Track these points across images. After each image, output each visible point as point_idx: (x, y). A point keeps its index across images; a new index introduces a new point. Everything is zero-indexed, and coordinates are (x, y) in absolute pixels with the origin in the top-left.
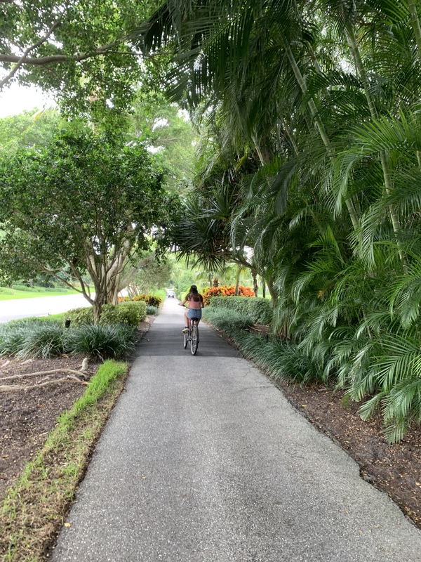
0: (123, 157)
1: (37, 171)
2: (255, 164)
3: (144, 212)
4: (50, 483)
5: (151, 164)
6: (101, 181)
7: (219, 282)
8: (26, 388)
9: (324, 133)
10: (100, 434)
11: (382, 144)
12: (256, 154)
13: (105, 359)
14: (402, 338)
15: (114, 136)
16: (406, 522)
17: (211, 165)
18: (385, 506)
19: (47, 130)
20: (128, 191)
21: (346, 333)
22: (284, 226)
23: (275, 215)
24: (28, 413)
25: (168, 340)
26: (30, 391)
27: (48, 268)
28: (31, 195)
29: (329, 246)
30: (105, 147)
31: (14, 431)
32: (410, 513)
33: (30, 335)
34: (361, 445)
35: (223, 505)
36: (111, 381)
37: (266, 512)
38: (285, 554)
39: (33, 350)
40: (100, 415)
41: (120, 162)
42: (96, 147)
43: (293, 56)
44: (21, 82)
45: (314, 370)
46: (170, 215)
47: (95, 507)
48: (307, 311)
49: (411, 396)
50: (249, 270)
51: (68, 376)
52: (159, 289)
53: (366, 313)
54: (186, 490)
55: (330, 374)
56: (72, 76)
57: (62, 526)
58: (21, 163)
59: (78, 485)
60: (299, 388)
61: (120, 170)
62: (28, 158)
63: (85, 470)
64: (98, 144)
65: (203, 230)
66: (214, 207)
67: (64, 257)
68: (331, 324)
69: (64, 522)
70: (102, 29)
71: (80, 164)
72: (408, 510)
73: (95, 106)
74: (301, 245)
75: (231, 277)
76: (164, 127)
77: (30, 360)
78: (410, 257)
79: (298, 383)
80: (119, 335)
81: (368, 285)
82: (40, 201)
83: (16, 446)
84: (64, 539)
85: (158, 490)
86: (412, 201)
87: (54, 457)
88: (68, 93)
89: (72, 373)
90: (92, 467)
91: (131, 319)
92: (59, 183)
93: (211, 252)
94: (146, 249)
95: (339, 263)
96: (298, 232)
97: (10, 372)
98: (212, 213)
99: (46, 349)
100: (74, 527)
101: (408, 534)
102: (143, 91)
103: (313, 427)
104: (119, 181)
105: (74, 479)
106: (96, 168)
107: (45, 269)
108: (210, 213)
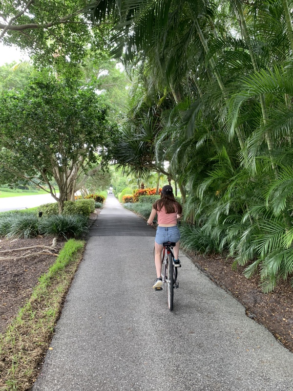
0: (78, 97)
1: (17, 107)
2: (171, 102)
3: (93, 136)
4: (37, 322)
5: (98, 102)
6: (63, 114)
7: (144, 185)
8: (15, 258)
9: (220, 81)
10: (68, 289)
11: (262, 89)
12: (172, 95)
13: (68, 239)
14: (274, 222)
15: (71, 82)
16: (277, 344)
17: (141, 103)
18: (263, 333)
19: (23, 77)
20: (82, 122)
21: (234, 220)
22: (192, 146)
23: (186, 138)
24: (18, 276)
25: (111, 226)
26: (18, 260)
27: (26, 175)
28: (13, 124)
29: (223, 160)
30: (65, 90)
31: (9, 287)
32: (279, 338)
33: (15, 222)
34: (245, 294)
35: (155, 334)
36: (73, 253)
37: (184, 339)
38: (198, 365)
39: (18, 233)
40: (68, 276)
41: (76, 101)
42: (59, 90)
43: (199, 26)
44: (5, 43)
45: (213, 245)
46: (111, 138)
47: (69, 337)
48: (208, 205)
49: (279, 261)
50: (166, 177)
51: (44, 250)
52: (103, 190)
53: (249, 206)
54: (130, 325)
55: (224, 247)
56: (42, 39)
57: (47, 350)
58: (5, 101)
59: (56, 322)
60: (202, 257)
61: (76, 106)
62: (11, 98)
63: (60, 313)
64: (60, 88)
65: (134, 149)
66: (142, 133)
67: (37, 168)
68: (225, 213)
69: (48, 347)
70: (63, 5)
71: (48, 102)
72: (278, 336)
73: (58, 60)
74: (204, 160)
75: (153, 182)
76: (106, 76)
77: (16, 240)
78: (279, 167)
79: (202, 253)
80: (78, 222)
81: (251, 187)
82: (20, 128)
83: (11, 297)
84: (49, 358)
85: (110, 325)
86: (282, 129)
87: (38, 304)
88: (39, 51)
89: (46, 248)
90: (65, 311)
91: (85, 211)
92: (32, 115)
93: (140, 164)
94: (94, 162)
95: (230, 171)
96: (202, 150)
97: (3, 248)
98: (141, 137)
99: (27, 232)
100: (56, 350)
101: (279, 352)
102: (92, 50)
103: (213, 283)
104: (76, 114)
105: (53, 319)
106: (59, 105)
107: (24, 177)
108: (139, 137)
